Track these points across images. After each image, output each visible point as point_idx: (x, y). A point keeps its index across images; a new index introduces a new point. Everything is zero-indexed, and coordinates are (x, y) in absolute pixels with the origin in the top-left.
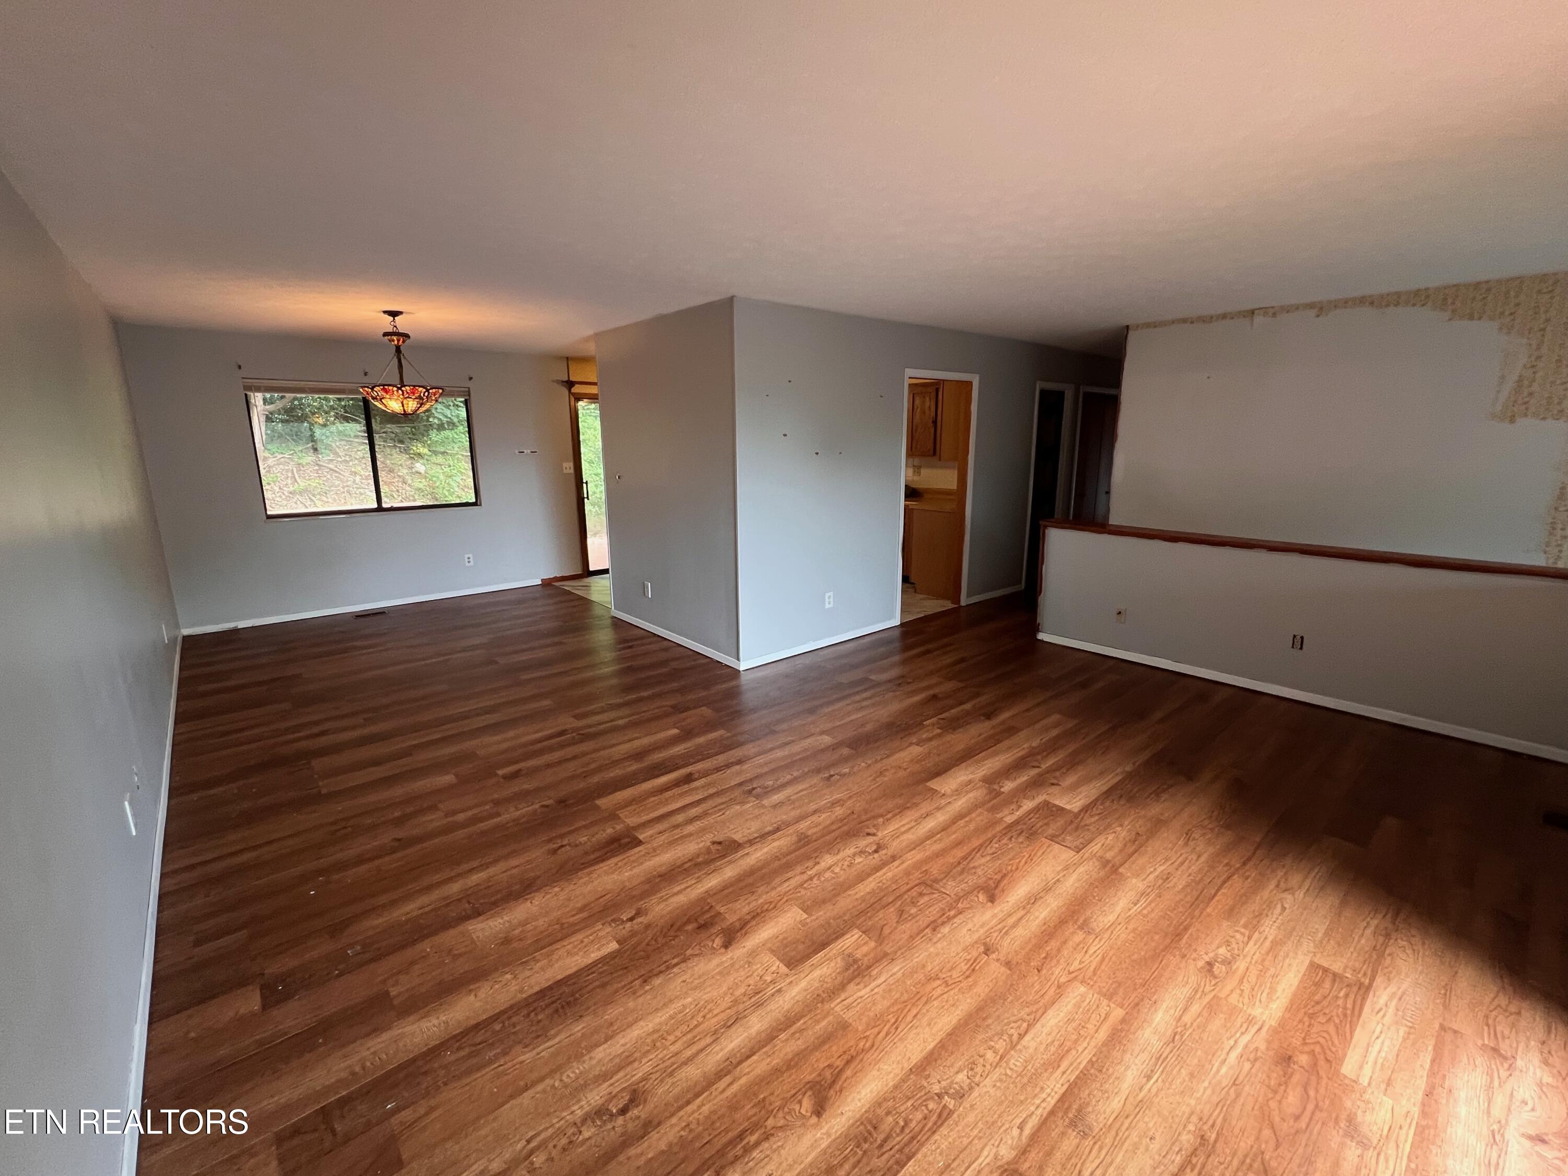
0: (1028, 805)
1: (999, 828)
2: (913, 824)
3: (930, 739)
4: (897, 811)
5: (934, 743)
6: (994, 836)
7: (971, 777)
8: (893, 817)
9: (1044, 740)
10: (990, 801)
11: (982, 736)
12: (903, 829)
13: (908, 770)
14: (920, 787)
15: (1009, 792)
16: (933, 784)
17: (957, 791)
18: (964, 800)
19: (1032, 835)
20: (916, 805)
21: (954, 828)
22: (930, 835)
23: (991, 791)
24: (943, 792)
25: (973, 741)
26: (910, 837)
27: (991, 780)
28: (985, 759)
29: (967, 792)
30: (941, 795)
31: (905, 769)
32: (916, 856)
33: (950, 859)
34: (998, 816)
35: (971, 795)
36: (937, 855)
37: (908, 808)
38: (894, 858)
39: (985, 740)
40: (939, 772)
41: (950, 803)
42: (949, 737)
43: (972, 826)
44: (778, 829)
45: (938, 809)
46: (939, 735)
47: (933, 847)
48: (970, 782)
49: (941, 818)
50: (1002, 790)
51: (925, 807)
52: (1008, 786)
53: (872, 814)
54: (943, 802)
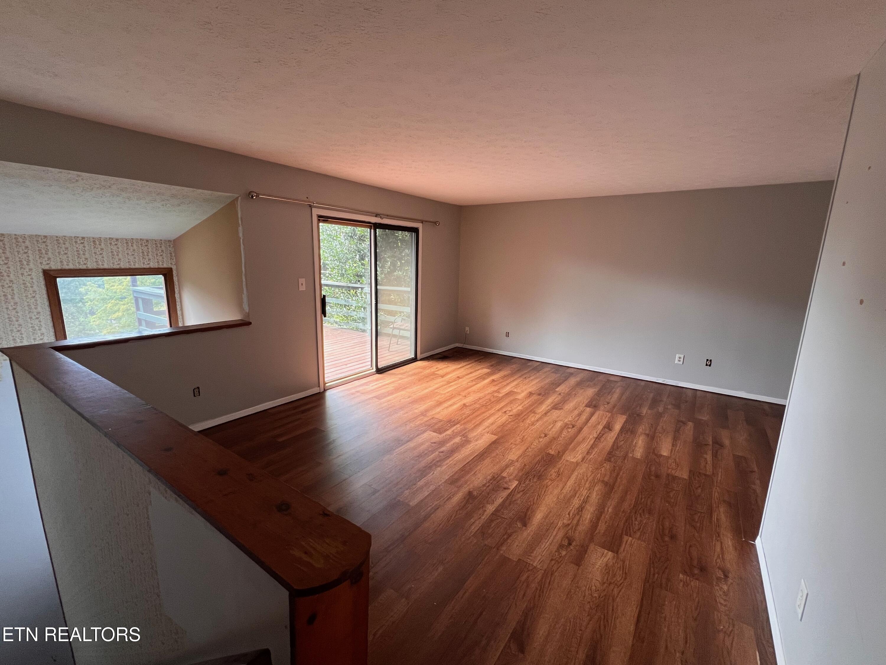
0: (449, 432)
1: (462, 422)
2: (496, 420)
3: (507, 466)
4: (505, 424)
5: (503, 464)
6: (464, 419)
7: (476, 443)
8: (505, 422)
9: (432, 473)
10: (466, 433)
11: (473, 473)
12: (500, 418)
13: (510, 443)
14: (500, 435)
15: (457, 437)
16: (494, 438)
17: (482, 435)
18: (478, 432)
19: (450, 421)
20: (499, 427)
21: (480, 421)
22: (488, 418)
23: (466, 437)
24: (489, 434)
25: (479, 467)
26: (496, 417)
27: (466, 441)
28: (470, 455)
29: (477, 435)
30: (490, 432)
31: (511, 444)
32: (492, 411)
33: (479, 412)
34: (462, 427)
35: (475, 434)
36: (484, 413)
37: (501, 426)
38: (498, 410)
39: (471, 469)
40: (494, 445)
41: (484, 430)
42: (495, 469)
43: (473, 422)
44: (546, 414)
45: (488, 427)
46: (503, 470)
47: (487, 414)
48: (477, 440)
49: (486, 423)
50: (461, 438)
51: (494, 427)
52: (457, 440)
53: (514, 422)
54: (487, 430)
